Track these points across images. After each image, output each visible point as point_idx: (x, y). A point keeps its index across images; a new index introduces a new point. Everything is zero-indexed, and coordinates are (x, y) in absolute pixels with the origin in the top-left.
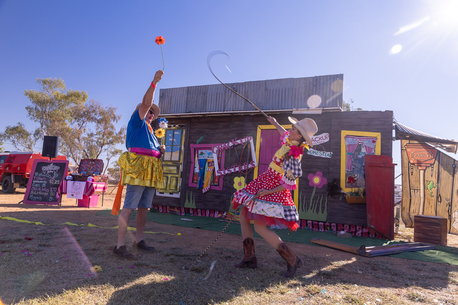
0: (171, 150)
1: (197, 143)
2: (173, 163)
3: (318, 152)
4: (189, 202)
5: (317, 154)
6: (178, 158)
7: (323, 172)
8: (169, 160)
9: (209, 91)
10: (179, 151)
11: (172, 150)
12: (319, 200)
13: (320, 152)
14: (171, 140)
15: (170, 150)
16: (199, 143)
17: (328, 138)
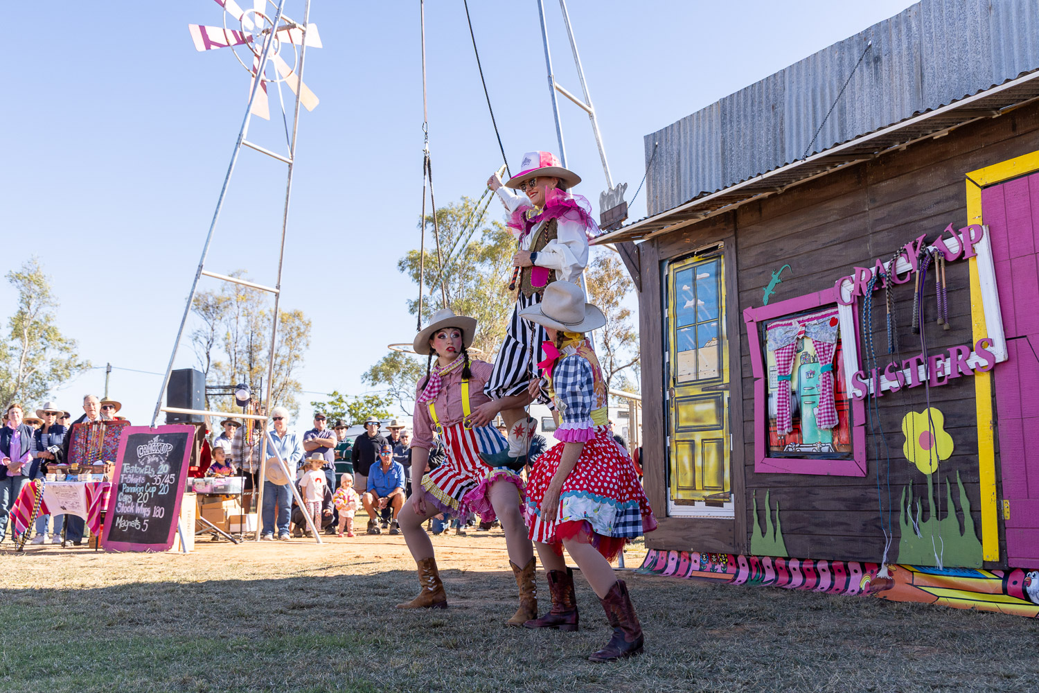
0: (693, 342)
1: (766, 303)
2: (703, 390)
4: (763, 534)
6: (716, 367)
8: (692, 378)
9: (787, 92)
10: (715, 342)
11: (696, 342)
14: (690, 303)
15: (690, 343)
16: (772, 300)
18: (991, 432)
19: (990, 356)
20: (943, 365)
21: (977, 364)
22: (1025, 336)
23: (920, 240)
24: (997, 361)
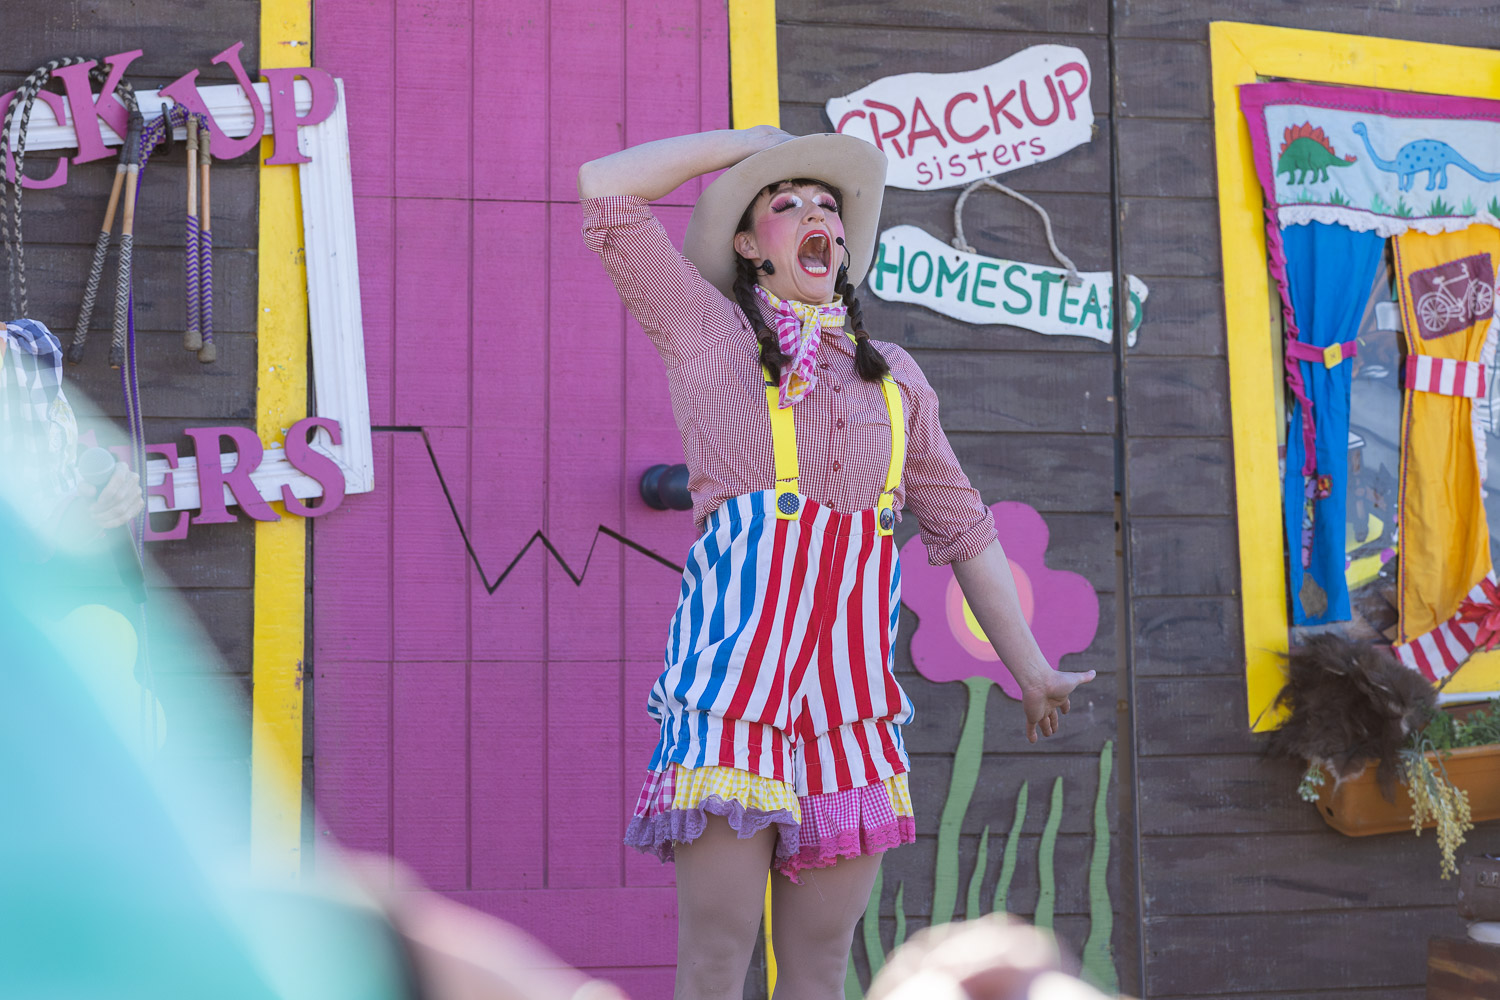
3: (987, 275)
5: (984, 293)
7: (1047, 505)
12: (1032, 835)
13: (1016, 278)
17: (1083, 105)
18: (298, 696)
19: (327, 473)
20: (168, 478)
21: (285, 489)
22: (418, 429)
23: (119, 63)
24: (349, 490)
